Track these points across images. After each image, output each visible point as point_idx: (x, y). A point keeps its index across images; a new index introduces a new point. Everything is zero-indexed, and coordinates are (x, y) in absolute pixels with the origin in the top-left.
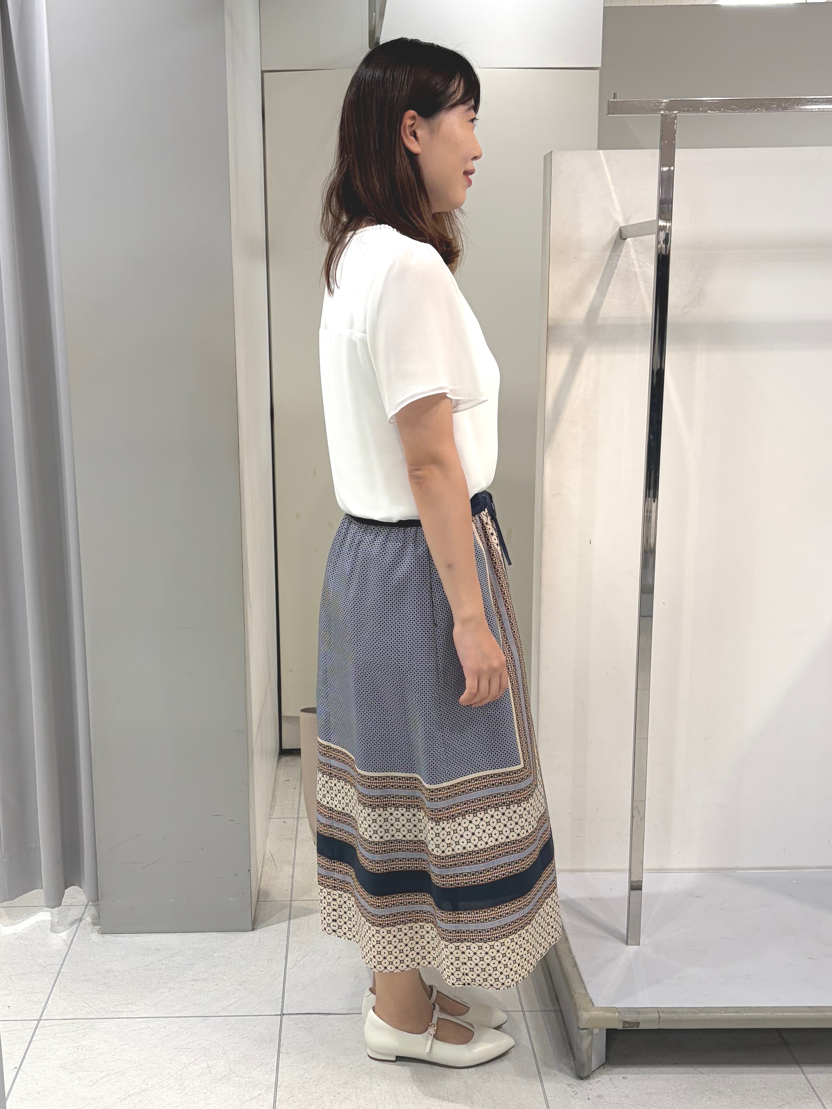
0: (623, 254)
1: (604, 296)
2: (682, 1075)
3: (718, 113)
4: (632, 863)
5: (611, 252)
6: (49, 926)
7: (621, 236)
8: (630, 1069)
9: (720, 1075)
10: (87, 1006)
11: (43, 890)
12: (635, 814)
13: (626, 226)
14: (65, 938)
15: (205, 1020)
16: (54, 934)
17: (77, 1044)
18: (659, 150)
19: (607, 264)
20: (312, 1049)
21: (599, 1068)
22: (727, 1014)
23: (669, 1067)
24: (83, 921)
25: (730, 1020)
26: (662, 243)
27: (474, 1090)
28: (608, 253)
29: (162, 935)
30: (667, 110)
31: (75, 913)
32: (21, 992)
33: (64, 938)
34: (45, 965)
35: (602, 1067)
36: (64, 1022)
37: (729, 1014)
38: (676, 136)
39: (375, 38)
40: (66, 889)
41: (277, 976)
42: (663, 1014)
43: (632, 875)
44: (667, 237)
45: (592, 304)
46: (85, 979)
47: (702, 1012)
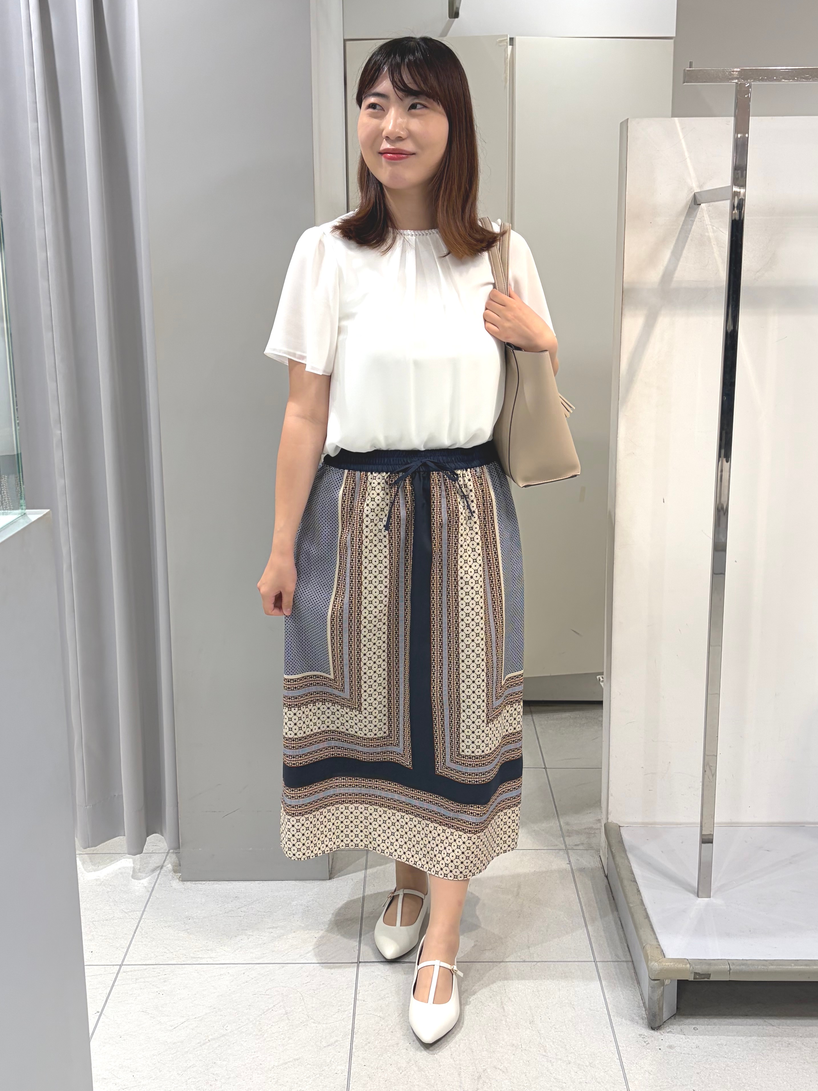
0: (697, 219)
1: (678, 260)
2: (753, 1027)
3: (791, 82)
4: (704, 817)
5: (686, 217)
6: (131, 873)
7: (696, 202)
8: (701, 1020)
9: (789, 1027)
10: (167, 952)
11: (125, 837)
12: (707, 769)
13: (701, 192)
15: (283, 967)
16: (136, 881)
17: (157, 990)
18: (733, 118)
19: (682, 228)
20: (388, 997)
21: (670, 1018)
22: (796, 967)
23: (740, 1018)
24: (164, 868)
25: (799, 973)
26: (736, 209)
27: (547, 1040)
28: (683, 218)
29: (241, 883)
30: (742, 79)
31: (156, 860)
32: (103, 938)
33: (145, 885)
34: (126, 911)
35: (673, 1018)
36: (145, 967)
37: (799, 967)
38: (751, 104)
39: (455, 8)
40: (148, 836)
41: (354, 924)
42: (734, 967)
43: (703, 829)
44: (741, 203)
45: (667, 268)
46: (166, 925)
47: (772, 965)
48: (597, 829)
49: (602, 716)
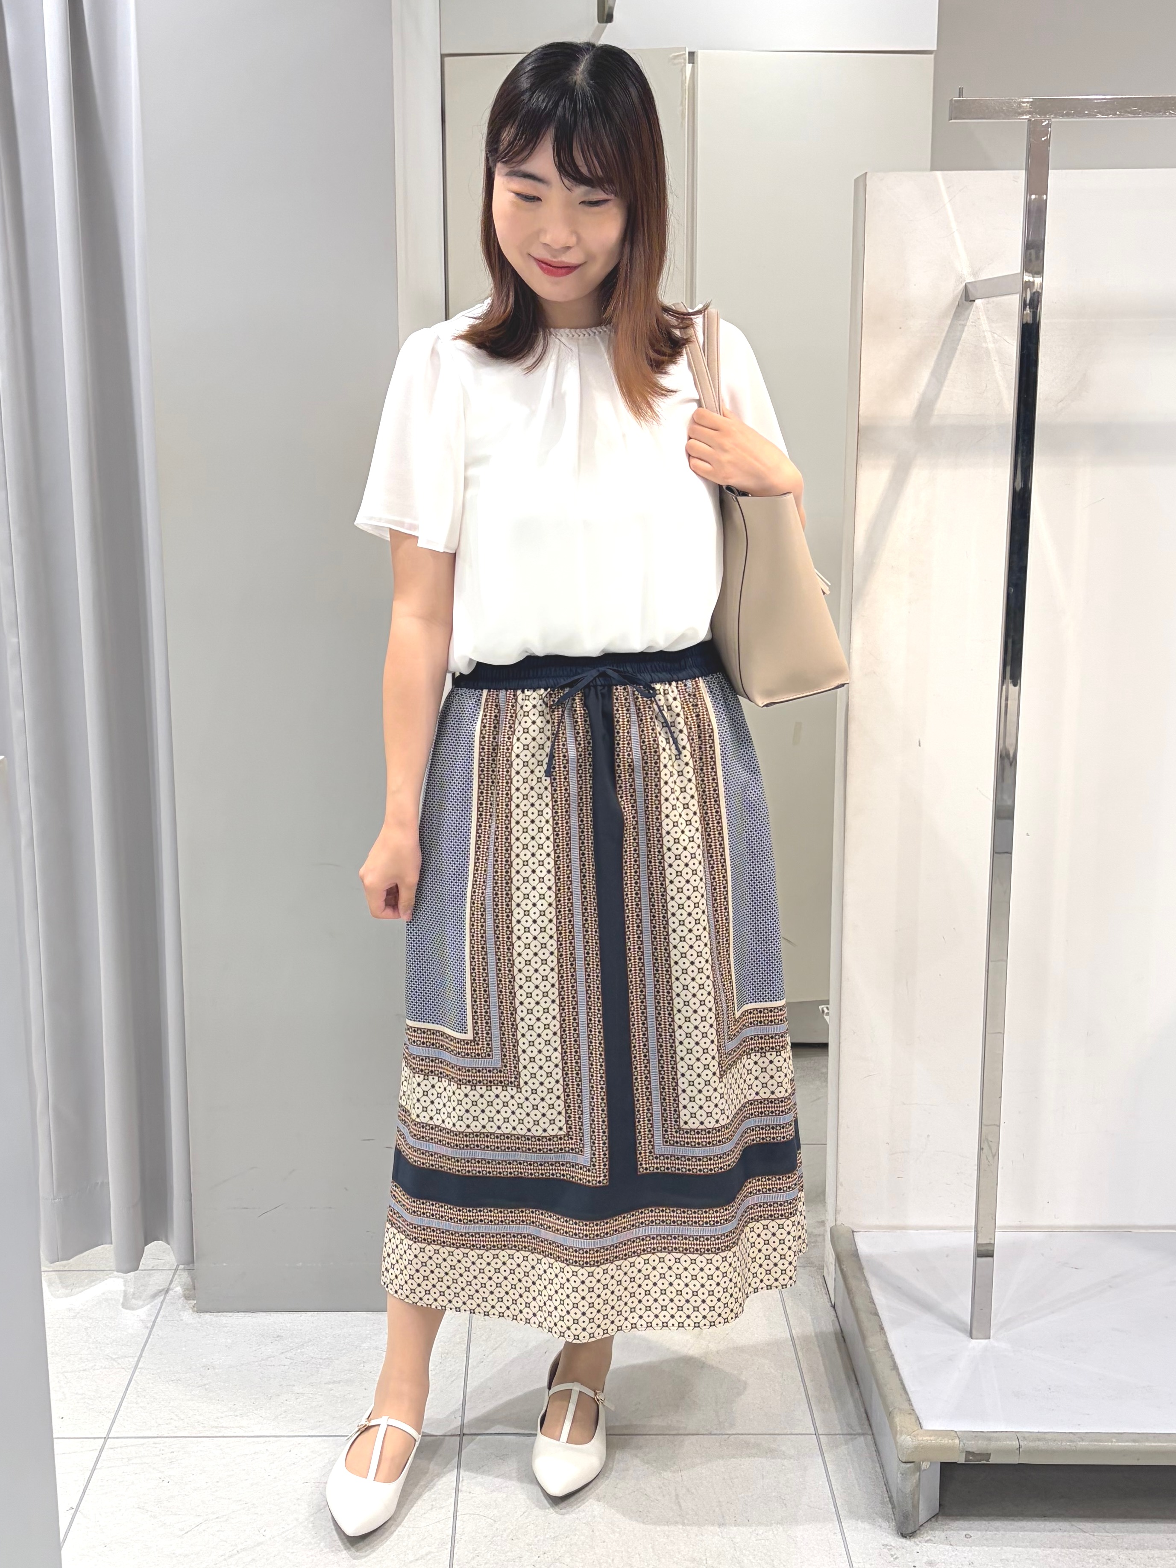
0: (969, 323)
1: (941, 384)
2: (1054, 1533)
3: (1111, 119)
4: (980, 1218)
5: (952, 320)
6: (121, 1300)
7: (967, 297)
8: (976, 1523)
9: (1108, 1534)
10: (175, 1418)
11: (112, 1246)
12: (985, 1146)
13: (975, 282)
14: (144, 1317)
16: (127, 1311)
17: (161, 1475)
18: (1024, 171)
19: (946, 337)
20: (506, 1487)
21: (930, 1520)
22: (1120, 1443)
23: (1033, 1520)
24: (170, 1292)
25: (1124, 1452)
26: (1028, 308)
27: (744, 1551)
28: (949, 322)
29: (287, 1316)
30: (1037, 113)
31: (158, 1280)
32: (79, 1397)
33: (142, 1318)
34: (114, 1357)
35: (933, 1520)
36: (142, 1441)
37: (1123, 1444)
38: (1050, 149)
39: (607, 9)
40: (146, 1245)
41: (454, 1378)
42: (1025, 1443)
43: (979, 1235)
44: (1036, 299)
45: (924, 394)
46: (173, 1378)
47: (1083, 1440)
48: (819, 1235)
49: (827, 1067)
